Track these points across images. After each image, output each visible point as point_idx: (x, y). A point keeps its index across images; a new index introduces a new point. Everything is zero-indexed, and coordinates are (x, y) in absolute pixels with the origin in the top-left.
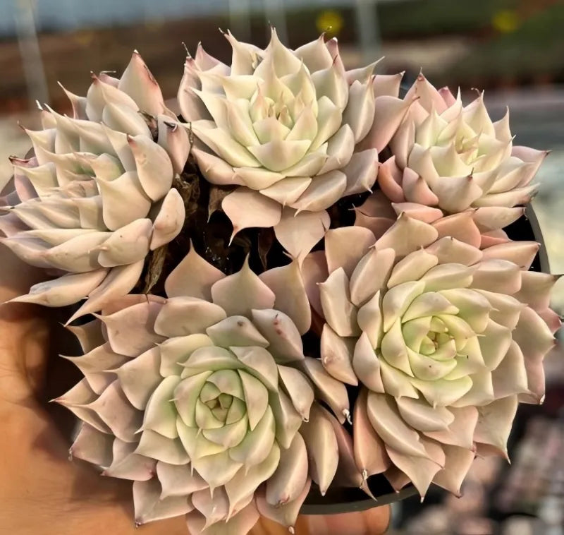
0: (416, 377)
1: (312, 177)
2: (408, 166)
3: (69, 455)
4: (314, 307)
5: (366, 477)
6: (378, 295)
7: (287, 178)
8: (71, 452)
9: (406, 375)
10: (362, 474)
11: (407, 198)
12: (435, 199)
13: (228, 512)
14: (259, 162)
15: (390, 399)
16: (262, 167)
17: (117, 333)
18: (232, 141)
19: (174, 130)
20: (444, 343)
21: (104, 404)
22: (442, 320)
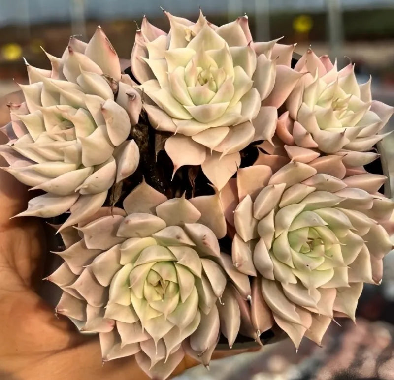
0: (296, 268)
1: (229, 127)
2: (297, 121)
3: (55, 312)
4: (228, 220)
5: (259, 335)
6: (273, 212)
7: (211, 128)
8: (56, 311)
9: (290, 267)
10: (256, 332)
11: (296, 143)
12: (316, 145)
13: (166, 356)
14: (191, 116)
15: (278, 284)
16: (193, 119)
17: (91, 237)
18: (172, 99)
19: (133, 99)
20: (317, 245)
21: (81, 284)
22: (316, 230)
